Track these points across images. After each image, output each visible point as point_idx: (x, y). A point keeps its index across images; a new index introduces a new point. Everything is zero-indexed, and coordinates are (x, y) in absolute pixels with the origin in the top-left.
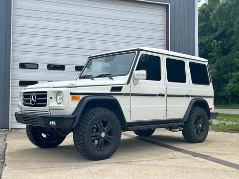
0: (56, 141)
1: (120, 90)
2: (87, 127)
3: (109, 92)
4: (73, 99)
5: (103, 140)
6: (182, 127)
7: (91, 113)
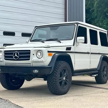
0: (19, 85)
1: (70, 50)
2: (57, 73)
3: (65, 51)
4: (49, 55)
5: (64, 81)
6: (97, 74)
7: (59, 65)
